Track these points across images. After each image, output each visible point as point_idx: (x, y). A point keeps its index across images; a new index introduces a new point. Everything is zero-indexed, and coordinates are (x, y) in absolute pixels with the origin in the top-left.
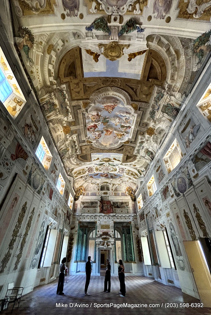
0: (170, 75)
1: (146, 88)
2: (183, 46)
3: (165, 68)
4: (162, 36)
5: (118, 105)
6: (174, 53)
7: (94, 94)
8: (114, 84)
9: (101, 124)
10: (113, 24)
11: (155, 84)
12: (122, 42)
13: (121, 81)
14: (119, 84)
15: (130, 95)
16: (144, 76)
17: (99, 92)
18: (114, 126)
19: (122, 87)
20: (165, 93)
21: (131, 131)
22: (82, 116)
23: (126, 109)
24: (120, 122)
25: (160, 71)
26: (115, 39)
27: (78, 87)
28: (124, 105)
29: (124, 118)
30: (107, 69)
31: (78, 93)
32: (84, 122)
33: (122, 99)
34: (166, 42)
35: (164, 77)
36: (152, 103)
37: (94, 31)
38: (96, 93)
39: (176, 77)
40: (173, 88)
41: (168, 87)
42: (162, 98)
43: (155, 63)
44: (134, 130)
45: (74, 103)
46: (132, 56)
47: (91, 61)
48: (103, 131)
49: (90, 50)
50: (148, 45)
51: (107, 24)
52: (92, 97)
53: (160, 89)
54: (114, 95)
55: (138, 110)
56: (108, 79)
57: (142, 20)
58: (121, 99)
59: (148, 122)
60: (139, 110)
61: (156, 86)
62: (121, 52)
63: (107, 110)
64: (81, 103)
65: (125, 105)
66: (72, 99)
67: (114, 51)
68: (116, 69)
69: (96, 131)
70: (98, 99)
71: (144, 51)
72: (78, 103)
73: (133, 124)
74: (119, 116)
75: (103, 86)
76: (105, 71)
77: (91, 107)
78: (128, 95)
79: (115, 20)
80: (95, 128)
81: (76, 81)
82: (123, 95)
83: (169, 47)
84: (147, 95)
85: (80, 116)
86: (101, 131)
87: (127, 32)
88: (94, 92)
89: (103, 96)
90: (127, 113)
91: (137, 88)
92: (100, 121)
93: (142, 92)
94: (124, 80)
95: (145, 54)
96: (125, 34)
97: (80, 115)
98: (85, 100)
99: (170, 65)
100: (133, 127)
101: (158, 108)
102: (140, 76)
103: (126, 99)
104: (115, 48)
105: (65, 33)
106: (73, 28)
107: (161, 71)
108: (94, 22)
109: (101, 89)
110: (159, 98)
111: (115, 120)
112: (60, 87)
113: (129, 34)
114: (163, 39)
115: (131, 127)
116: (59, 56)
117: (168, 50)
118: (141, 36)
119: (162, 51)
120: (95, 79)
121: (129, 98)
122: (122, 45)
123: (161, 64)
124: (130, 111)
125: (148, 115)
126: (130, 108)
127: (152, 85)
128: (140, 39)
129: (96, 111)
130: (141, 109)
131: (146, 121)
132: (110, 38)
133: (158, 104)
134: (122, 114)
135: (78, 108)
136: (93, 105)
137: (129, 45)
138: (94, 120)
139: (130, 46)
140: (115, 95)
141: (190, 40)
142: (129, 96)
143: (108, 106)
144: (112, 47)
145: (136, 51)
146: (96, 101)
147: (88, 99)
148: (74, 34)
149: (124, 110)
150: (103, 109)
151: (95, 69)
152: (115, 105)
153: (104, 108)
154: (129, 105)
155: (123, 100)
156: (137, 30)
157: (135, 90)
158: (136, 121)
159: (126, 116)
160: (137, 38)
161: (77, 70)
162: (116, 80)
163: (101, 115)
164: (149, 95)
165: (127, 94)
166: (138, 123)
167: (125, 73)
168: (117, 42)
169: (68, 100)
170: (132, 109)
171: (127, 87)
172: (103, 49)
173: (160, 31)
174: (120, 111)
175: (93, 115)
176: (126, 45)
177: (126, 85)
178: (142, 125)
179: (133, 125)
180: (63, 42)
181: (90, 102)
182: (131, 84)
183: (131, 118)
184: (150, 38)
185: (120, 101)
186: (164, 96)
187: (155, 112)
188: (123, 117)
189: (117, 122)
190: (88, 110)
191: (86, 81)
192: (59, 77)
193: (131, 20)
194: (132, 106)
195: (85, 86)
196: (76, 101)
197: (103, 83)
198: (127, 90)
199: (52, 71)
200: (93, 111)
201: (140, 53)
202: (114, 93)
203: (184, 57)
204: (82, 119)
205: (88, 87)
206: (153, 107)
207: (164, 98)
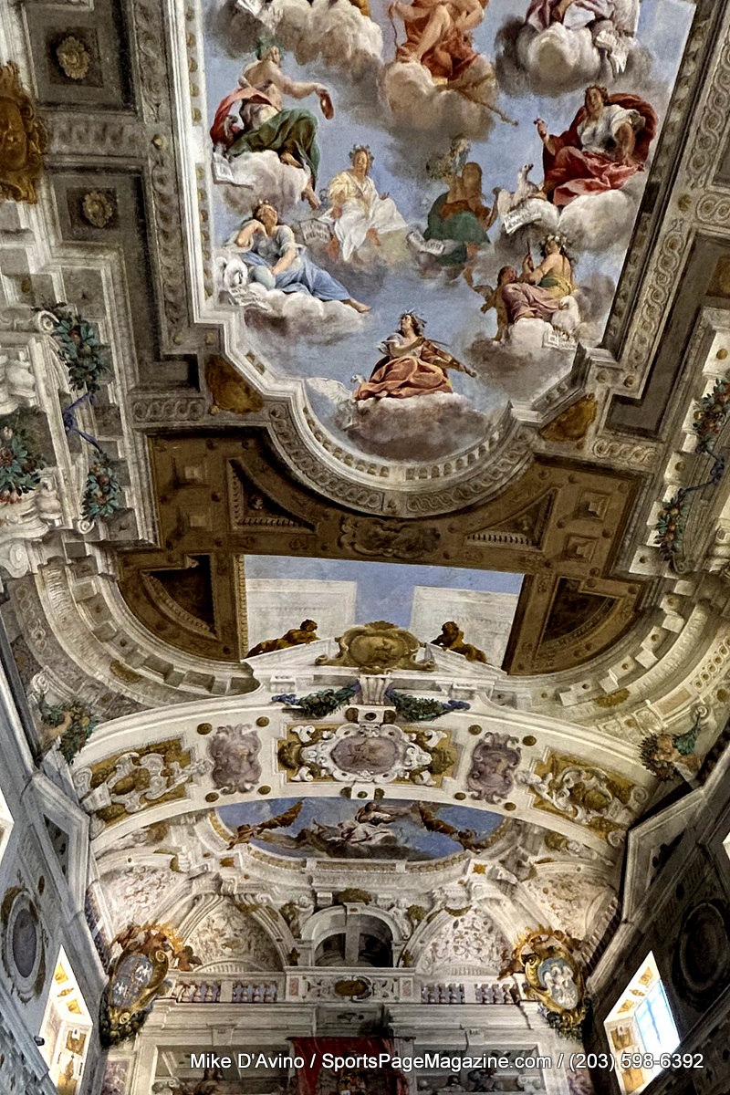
0: (113, 610)
1: (198, 520)
3: (145, 623)
4: (209, 697)
5: (351, 396)
6: (141, 671)
7: (498, 486)
8: (379, 530)
9: (503, 196)
10: (380, 710)
11: (159, 551)
12: (347, 672)
13: (340, 544)
14: (347, 528)
15: (282, 470)
16: (227, 571)
17: (465, 491)
19: (331, 512)
22: (633, 330)
23: (290, 366)
24: (325, 218)
25: (162, 607)
26: (371, 681)
27: (573, 540)
28: (310, 393)
29: (296, 260)
30: (407, 596)
31: (583, 511)
32: (639, 252)
33: (326, 443)
34: (182, 687)
35: (131, 591)
36: (128, 446)
37: (443, 699)
38: (485, 490)
42: (89, 496)
43: (201, 628)
45: (636, 455)
47: (472, 631)
48: (499, 68)
49: (470, 658)
50: (247, 668)
51: (399, 709)
52: (514, 466)
54: (377, 471)
55: (201, 363)
56: (407, 556)
57: (288, 718)
58: (334, 440)
60: (190, 360)
61: (151, 541)
62: (349, 645)
63: (431, 352)
64: (592, 447)
65: (301, 402)
66: (638, 484)
67: (377, 649)
68: (362, 590)
69: (577, 77)
70: (482, 451)
71: (255, 652)
72: (612, 450)
73: (203, 195)
74: (336, 286)
75: (437, 524)
76: (419, 590)
77: (542, 391)
78: (293, 467)
79: (371, 716)
80: (571, 137)
81: (571, 569)
82: (325, 469)
83: (169, 680)
84: (178, 483)
85: (644, 332)
87: (331, 694)
88: (495, 498)
89: (447, 467)
90: (278, 324)
91: (246, 513)
93: (215, 498)
94: (324, 548)
95: (251, 646)
96: (336, 689)
97: (642, 341)
98: (565, 454)
99: (132, 636)
100: (194, 146)
102: (247, 569)
103: (303, 444)
104: (370, 657)
106: (509, 716)
107: (154, 606)
108: (438, 715)
109: (453, 509)
110: (102, 487)
111: (372, 232)
112: (659, 572)
113: (323, 689)
114: (204, 692)
117: (166, 672)
118: (280, 687)
119: (183, 664)
120: (475, 560)
121: (281, 451)
122: (345, 665)
123: (171, 628)
124: (252, 339)
126: (262, 369)
127: (175, 543)
128: (280, 680)
129: (518, 351)
130: (180, 372)
131: (107, 266)
132: (388, 682)
135: (630, 417)
136: (524, 412)
137: (318, 663)
138: (555, 259)
139: (313, 662)
140: (373, 466)
142: (286, 459)
143: (420, 388)
144: (385, 662)
145: (288, 651)
146: (496, 436)
147: (541, 459)
148: (512, 703)
149: (301, 350)
150: (454, 364)
151: (464, 599)
152: (371, 394)
153: (451, 371)
154: (270, 399)
155: (317, 433)
156: (298, 698)
157: (254, 502)
158: (183, 242)
159: (279, 293)
160: (292, 684)
161: (544, 609)
162: (365, 550)
163: (484, 309)
164: (168, 489)
165: (299, 473)
166: (165, 218)
167: (323, 576)
168: (365, 672)
170: (244, 367)
171: (305, 517)
172: (420, 656)
173: (219, 705)
174: (327, 337)
175: (549, 317)
176: (331, 663)
177: (312, 527)
178: (110, 195)
179: (200, 170)
180: (557, 698)
181: (532, 437)
182: (284, 530)
183: (235, 263)
184: (250, 685)
185: (336, 424)
186: (82, 510)
188: (303, 281)
190: (566, 371)
191: (522, 559)
192: (636, 611)
193: (321, 714)
194: (248, 389)
195: (537, 534)
196: (621, 464)
197: (438, 536)
198: (301, 497)
199: (648, 644)
200: (537, 355)
201: (272, 646)
202: (377, 478)
203: (100, 677)
204: (646, 294)
205: (517, 527)
207: (73, 500)
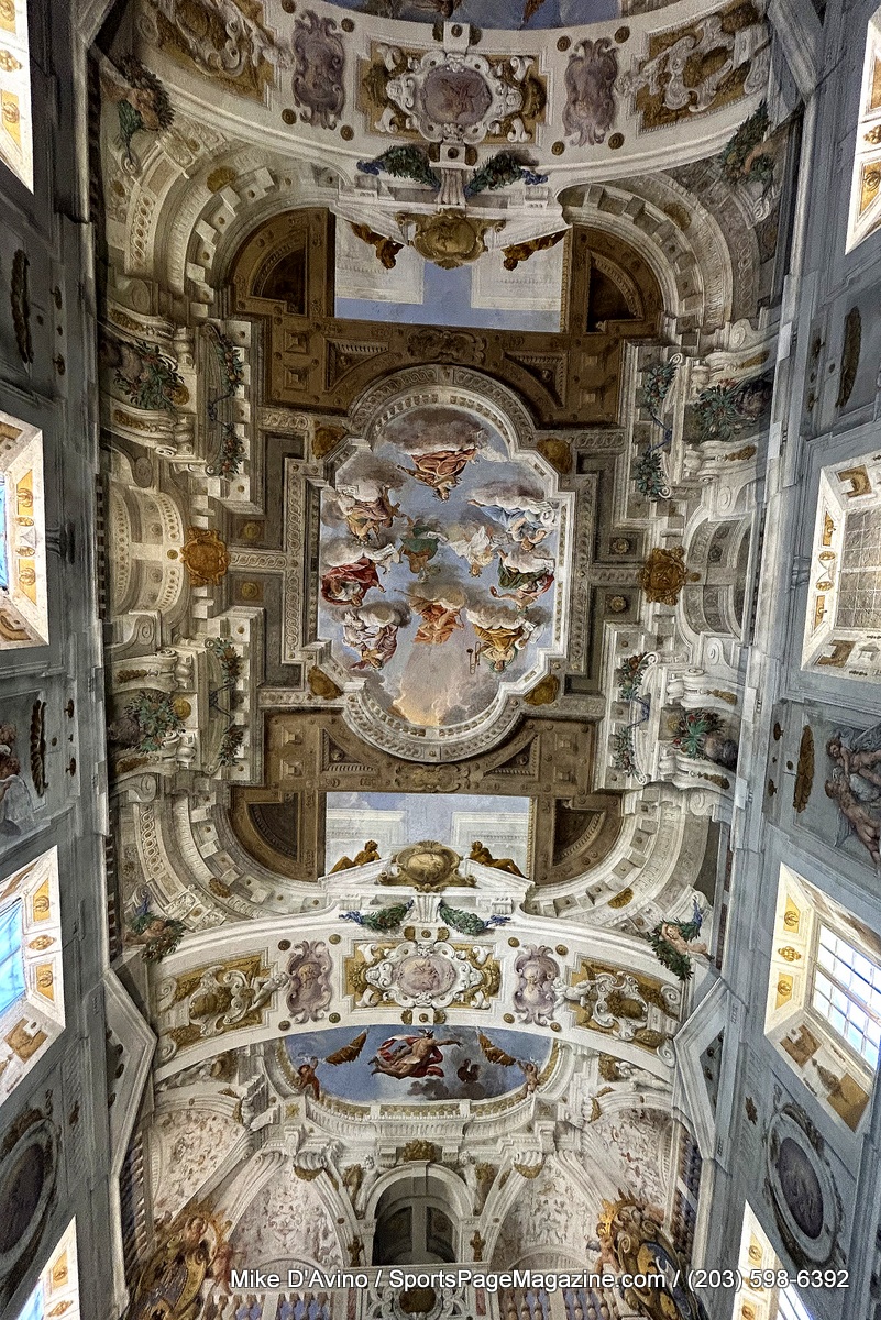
0: (674, 284)
1: (591, 362)
2: (687, 187)
3: (648, 269)
4: (607, 183)
5: (478, 451)
6: (663, 217)
7: (370, 391)
8: (455, 353)
9: (397, 560)
10: (444, 163)
11: (625, 337)
12: (477, 212)
13: (484, 341)
14: (480, 355)
15: (527, 401)
16: (573, 318)
17: (394, 387)
18: (467, 579)
19: (491, 368)
20: (678, 358)
21: (559, 603)
22: (303, 498)
23: (518, 469)
24: (494, 546)
25: (631, 285)
26: (454, 201)
27: (304, 350)
28: (506, 453)
29: (512, 526)
30: (428, 295)
31: (303, 374)
32: (312, 540)
33: (495, 420)
34: (628, 196)
35: (653, 302)
36: (632, 417)
37: (384, 175)
38: (379, 389)
39: (699, 283)
40: (701, 324)
41: (682, 328)
42: (668, 382)
43: (606, 265)
44: (572, 590)
45: (275, 420)
46: (516, 255)
47: (370, 260)
48: (408, 611)
49: (366, 228)
50: (567, 217)
51: (427, 162)
52: (361, 407)
53: (650, 350)
54: (459, 400)
55: (574, 469)
56: (432, 332)
57: (534, 155)
58: (490, 422)
59: (638, 523)
60: (580, 471)
61: (629, 345)
62: (476, 244)
63: (428, 480)
64: (308, 424)
65: (511, 447)
66: (267, 398)
67: (451, 238)
68: (466, 299)
69: (368, 610)
70: (386, 417)
71: (559, 236)
72: (294, 422)
73: (561, 554)
74: (487, 513)
75: (412, 360)
76: (419, 300)
77: (351, 459)
78: (519, 402)
79: (453, 154)
80: (365, 587)
81: (298, 324)
82: (495, 401)
83: (640, 205)
84: (601, 391)
86: (398, 612)
87: (492, 185)
88: (370, 383)
89: (409, 405)
90: (524, 493)
91: (555, 367)
92: (390, 540)
93: (577, 379)
94: (497, 338)
95: (561, 243)
96: (486, 191)
97: (295, 493)
98: (326, 417)
99: (663, 257)
100: (563, 574)
101: (668, 435)
102: (558, 319)
103: (511, 418)
104: (457, 228)
105: (288, 158)
106: (316, 153)
107: (636, 285)
108: (387, 154)
109: (400, 373)
110: (657, 388)
111: (468, 541)
112: (226, 325)
113: (499, 191)
114: (610, 191)
115: (551, 578)
116: (251, 215)
117: (641, 217)
118: (539, 194)
119: (623, 224)
120: (378, 330)
121: (526, 414)
122: (479, 221)
123: (628, 263)
124: (540, 484)
125: (627, 486)
126: (536, 467)
127: (612, 343)
128: (538, 203)
129: (372, 482)
130: (587, 465)
131: (622, 521)
132: (438, 200)
133: (660, 417)
134: (500, 503)
135: (288, 446)
136: (362, 445)
137: (503, 223)
138: (361, 534)
139: (508, 223)
140: (462, 404)
141: (707, 162)
142: (523, 409)
143: (434, 458)
144: (444, 224)
145: (529, 237)
146: (377, 428)
147: (344, 414)
148: (318, 172)
149: (510, 478)
150: (412, 473)
151: (381, 292)
152: (465, 453)
153: (414, 469)
154: (533, 448)
155: (501, 427)
156: (523, 180)
157: (548, 377)
158: (575, 532)
159: (523, 509)
160: (528, 198)
161: (311, 283)
162: (466, 337)
163: (398, 505)
164: (609, 387)
165: (515, 398)
166: (584, 543)
167: (498, 313)
168: (460, 212)
169: (248, 395)
170: (547, 468)
171: (512, 365)
172: (412, 230)
173: (599, 172)
174: (494, 486)
175: (357, 502)
176: (492, 222)
177: (507, 356)
178: (612, 552)
179: (561, 563)
180: (275, 178)
181: (352, 428)
182: (525, 354)
183: (547, 523)
184: (568, 197)
185: (488, 432)
186: (677, 372)
187: (656, 459)
188: (508, 516)
189: (480, 549)
190: (339, 472)
191: (340, 331)
192: (233, 285)
193: (501, 157)
194: (545, 454)
195: (333, 354)
196: (284, 412)
197: (409, 350)
198: (512, 379)
199: (210, 248)
200: (360, 481)
201: (543, 242)
202: (459, 395)
203: (703, 211)
204: (301, 518)
205: (349, 359)
206: (642, 438)
207: (680, 381)
